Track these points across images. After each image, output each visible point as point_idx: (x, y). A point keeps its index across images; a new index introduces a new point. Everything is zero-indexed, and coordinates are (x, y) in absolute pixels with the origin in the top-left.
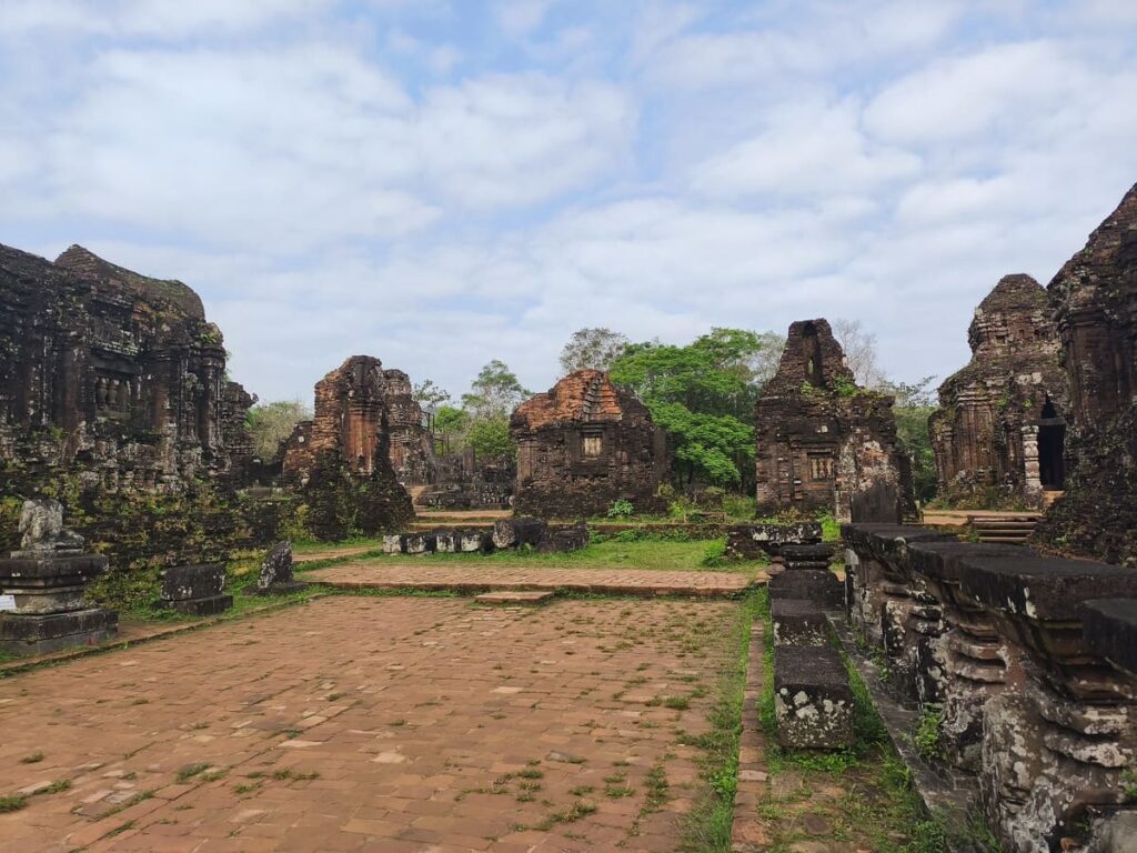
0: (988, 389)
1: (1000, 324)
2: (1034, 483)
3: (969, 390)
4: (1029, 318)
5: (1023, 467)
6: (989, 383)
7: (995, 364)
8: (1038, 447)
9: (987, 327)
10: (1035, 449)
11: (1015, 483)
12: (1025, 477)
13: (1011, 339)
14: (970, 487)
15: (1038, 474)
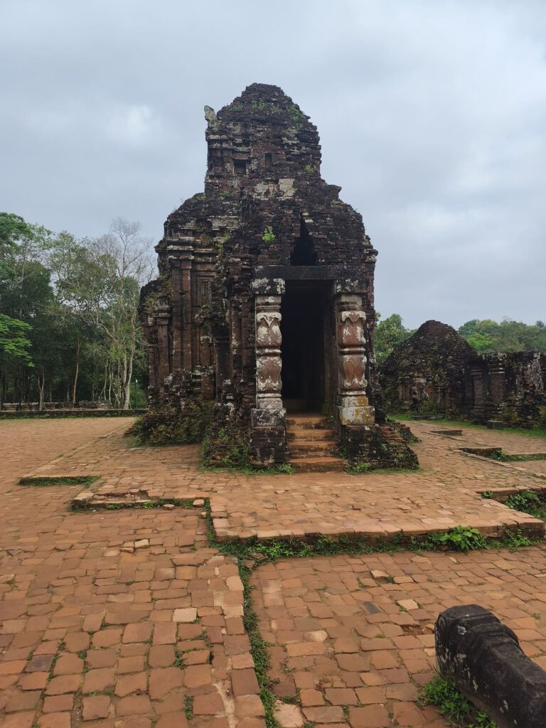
0: (213, 234)
1: (239, 140)
2: (271, 403)
3: (185, 232)
4: (280, 137)
5: (251, 368)
6: (216, 224)
7: (227, 198)
8: (282, 325)
9: (221, 141)
10: (276, 329)
11: (238, 401)
12: (254, 391)
13: (253, 167)
14: (176, 403)
15: (277, 384)
